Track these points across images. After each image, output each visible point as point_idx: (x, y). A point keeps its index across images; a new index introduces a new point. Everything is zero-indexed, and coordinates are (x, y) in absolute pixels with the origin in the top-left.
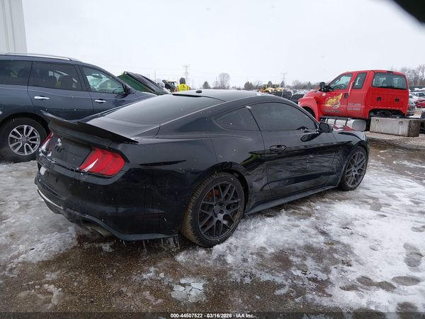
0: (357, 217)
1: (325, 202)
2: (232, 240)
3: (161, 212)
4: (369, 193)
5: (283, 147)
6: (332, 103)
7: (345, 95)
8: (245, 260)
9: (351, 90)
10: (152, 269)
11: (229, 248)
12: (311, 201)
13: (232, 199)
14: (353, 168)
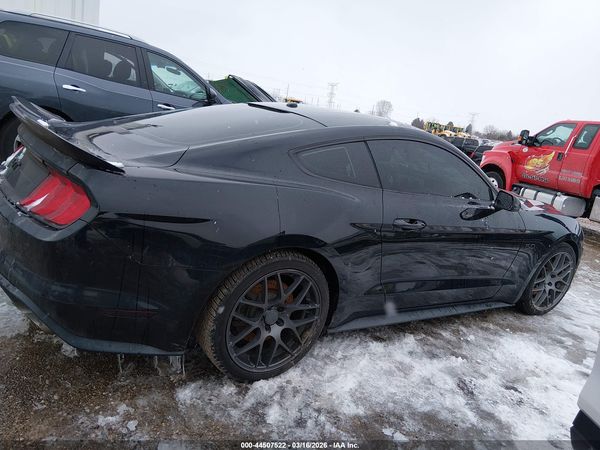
0: (537, 370)
1: (487, 329)
2: (293, 375)
3: (151, 307)
4: (568, 326)
5: (420, 224)
6: (537, 165)
7: (559, 156)
8: (300, 423)
9: (570, 150)
10: (122, 408)
11: (282, 390)
12: (463, 324)
13: (304, 302)
14: (548, 279)
